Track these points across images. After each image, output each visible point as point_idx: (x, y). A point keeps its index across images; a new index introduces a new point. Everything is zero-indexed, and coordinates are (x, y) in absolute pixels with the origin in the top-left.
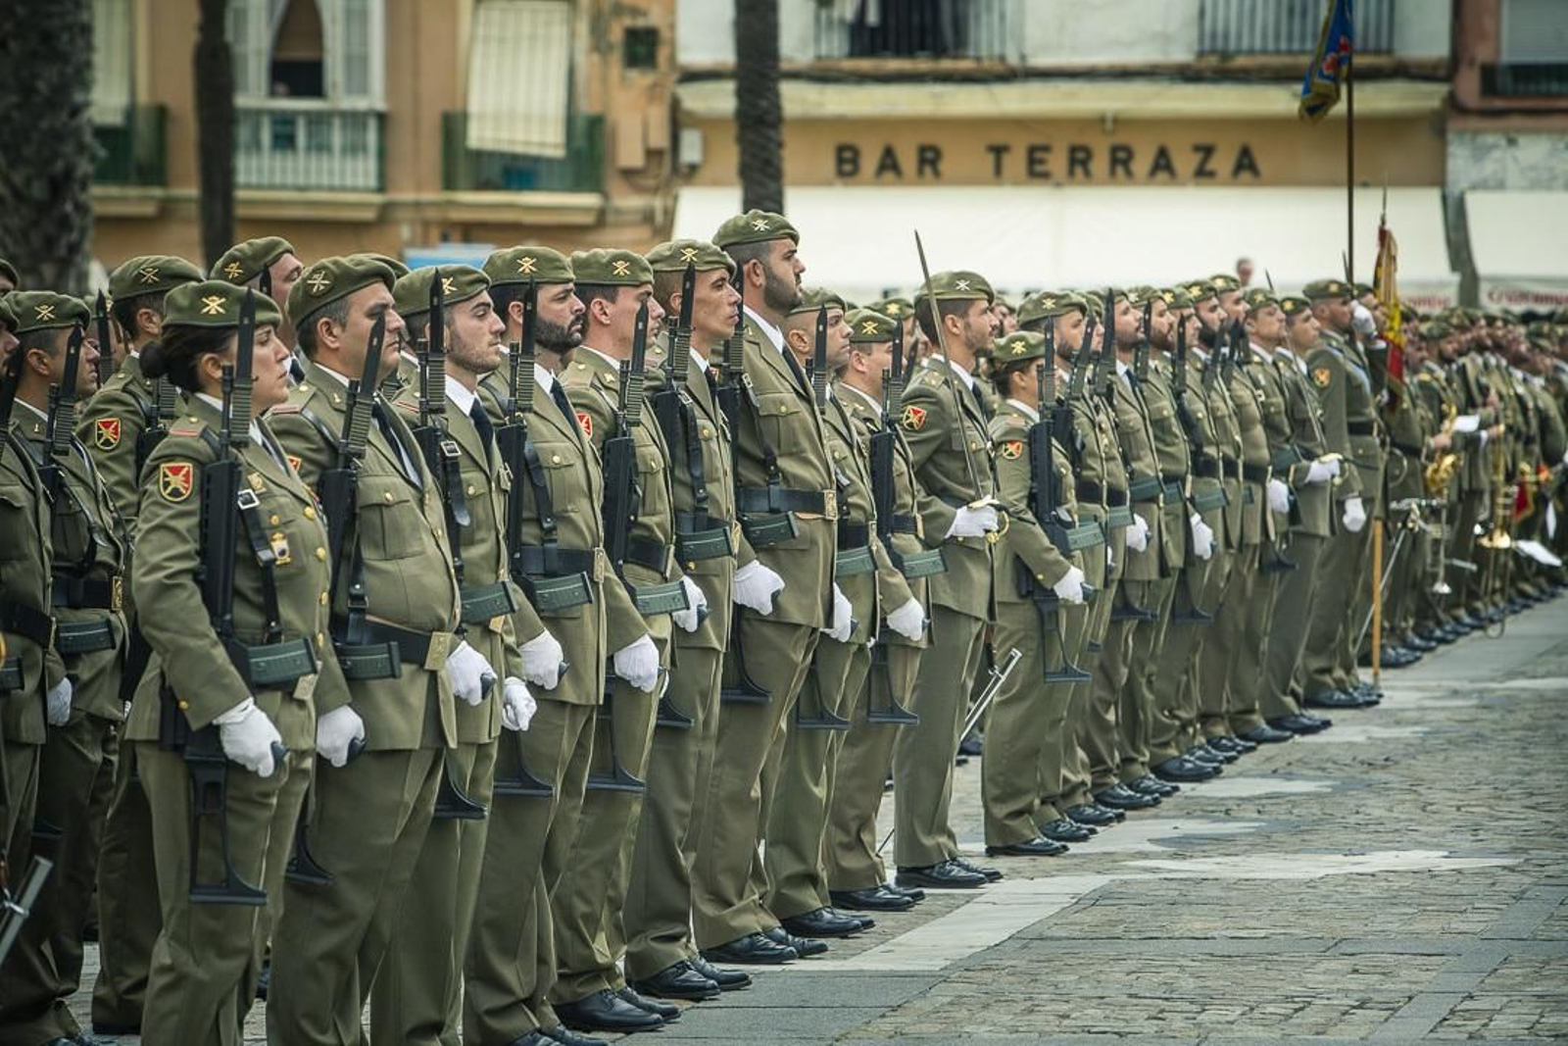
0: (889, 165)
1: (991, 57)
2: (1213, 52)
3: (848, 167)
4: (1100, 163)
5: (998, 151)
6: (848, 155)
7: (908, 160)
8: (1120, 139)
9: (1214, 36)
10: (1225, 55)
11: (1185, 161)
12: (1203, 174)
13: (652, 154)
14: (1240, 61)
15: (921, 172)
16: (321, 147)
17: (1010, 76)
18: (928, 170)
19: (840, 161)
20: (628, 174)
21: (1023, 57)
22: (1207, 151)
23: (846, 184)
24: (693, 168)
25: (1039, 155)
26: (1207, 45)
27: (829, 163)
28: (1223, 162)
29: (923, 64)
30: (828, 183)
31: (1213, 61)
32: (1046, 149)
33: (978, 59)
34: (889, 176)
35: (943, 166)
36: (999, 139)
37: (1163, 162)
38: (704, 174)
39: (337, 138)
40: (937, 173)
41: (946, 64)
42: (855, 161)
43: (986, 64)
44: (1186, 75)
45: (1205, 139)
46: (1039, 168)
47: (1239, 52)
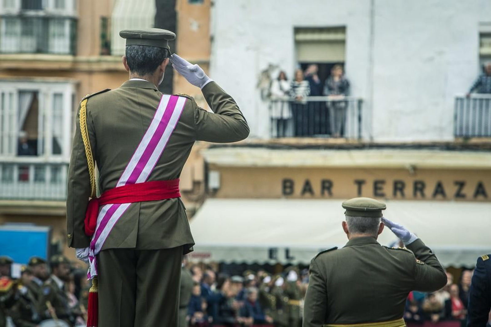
0: (308, 189)
1: (353, 138)
2: (461, 135)
3: (288, 190)
4: (409, 190)
5: (360, 183)
6: (288, 184)
7: (317, 187)
8: (419, 178)
9: (461, 128)
10: (467, 138)
11: (450, 189)
12: (459, 196)
13: (196, 183)
14: (474, 141)
15: (323, 193)
16: (39, 179)
17: (361, 147)
18: (326, 192)
19: (285, 187)
20: (186, 192)
21: (371, 138)
22: (461, 185)
23: (287, 198)
24: (215, 190)
25: (379, 185)
26: (458, 133)
27: (279, 189)
28: (469, 190)
29: (320, 140)
30: (277, 197)
31: (460, 140)
32: (383, 182)
33: (347, 139)
34: (308, 195)
35: (334, 190)
36: (360, 177)
37: (439, 190)
38: (221, 193)
39: (48, 174)
40: (330, 194)
41: (332, 141)
42: (292, 187)
43: (351, 141)
44: (448, 147)
45: (460, 178)
46: (379, 192)
47: (474, 136)
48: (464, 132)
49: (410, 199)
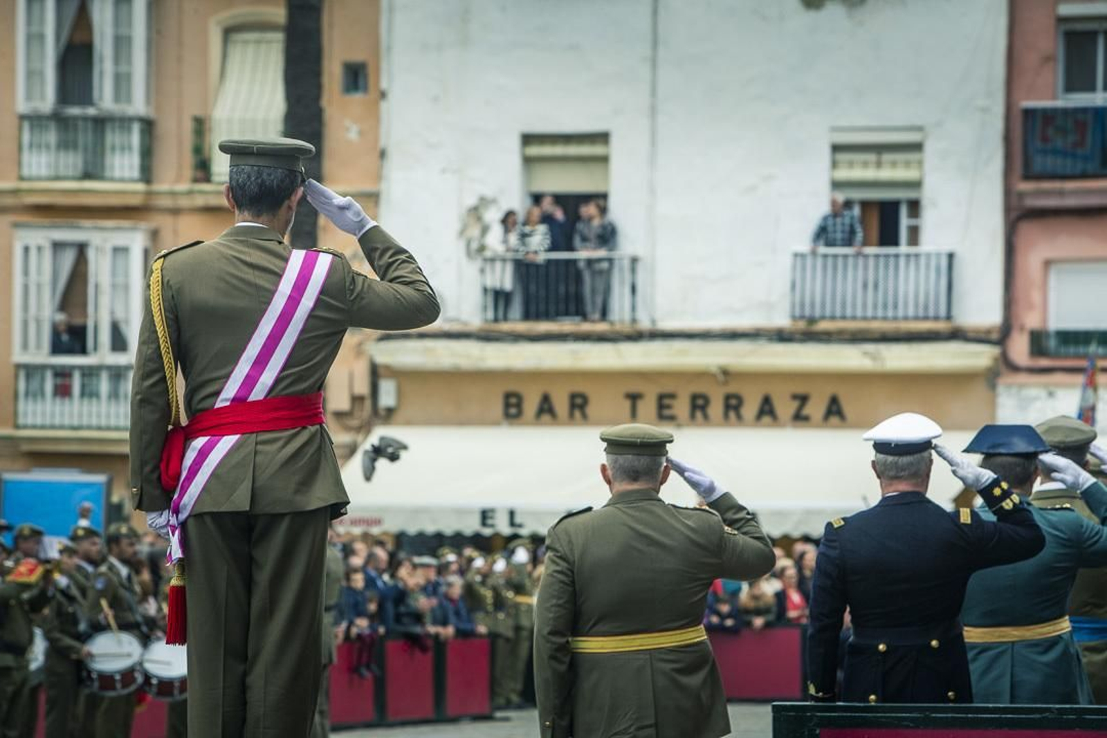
0: (546, 409)
1: (622, 322)
2: (802, 317)
3: (513, 411)
4: (716, 408)
5: (634, 398)
6: (513, 400)
7: (561, 405)
8: (733, 388)
9: (802, 305)
10: (812, 321)
11: (784, 408)
12: (800, 418)
13: (356, 400)
14: (823, 326)
15: (571, 415)
16: (89, 393)
17: (637, 336)
18: (577, 414)
19: (507, 405)
20: (339, 415)
21: (653, 322)
22: (803, 399)
23: (511, 424)
24: (390, 411)
25: (666, 401)
26: (797, 313)
27: (498, 408)
28: (816, 408)
29: (567, 325)
30: (495, 423)
31: (802, 325)
32: (672, 396)
33: (612, 323)
34: (546, 417)
35: (591, 410)
36: (634, 388)
37: (767, 408)
38: (399, 416)
39: (104, 385)
40: (584, 416)
41: (586, 327)
42: (519, 405)
43: (618, 327)
44: (781, 336)
45: (801, 389)
46: (667, 412)
47: (823, 318)
48: (807, 312)
49: (718, 425)
